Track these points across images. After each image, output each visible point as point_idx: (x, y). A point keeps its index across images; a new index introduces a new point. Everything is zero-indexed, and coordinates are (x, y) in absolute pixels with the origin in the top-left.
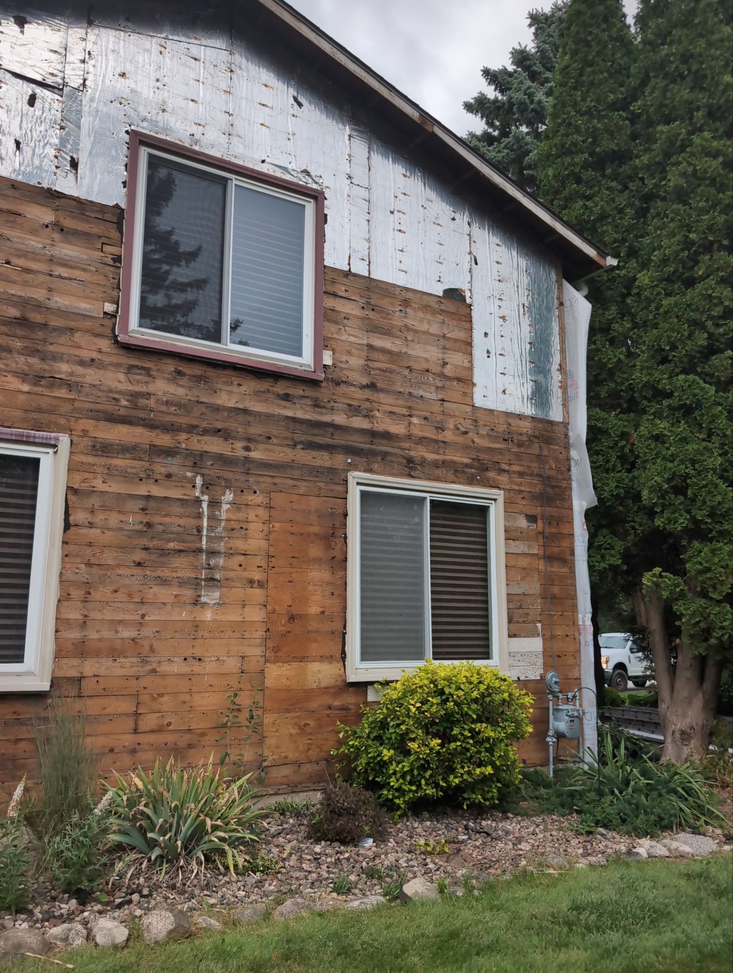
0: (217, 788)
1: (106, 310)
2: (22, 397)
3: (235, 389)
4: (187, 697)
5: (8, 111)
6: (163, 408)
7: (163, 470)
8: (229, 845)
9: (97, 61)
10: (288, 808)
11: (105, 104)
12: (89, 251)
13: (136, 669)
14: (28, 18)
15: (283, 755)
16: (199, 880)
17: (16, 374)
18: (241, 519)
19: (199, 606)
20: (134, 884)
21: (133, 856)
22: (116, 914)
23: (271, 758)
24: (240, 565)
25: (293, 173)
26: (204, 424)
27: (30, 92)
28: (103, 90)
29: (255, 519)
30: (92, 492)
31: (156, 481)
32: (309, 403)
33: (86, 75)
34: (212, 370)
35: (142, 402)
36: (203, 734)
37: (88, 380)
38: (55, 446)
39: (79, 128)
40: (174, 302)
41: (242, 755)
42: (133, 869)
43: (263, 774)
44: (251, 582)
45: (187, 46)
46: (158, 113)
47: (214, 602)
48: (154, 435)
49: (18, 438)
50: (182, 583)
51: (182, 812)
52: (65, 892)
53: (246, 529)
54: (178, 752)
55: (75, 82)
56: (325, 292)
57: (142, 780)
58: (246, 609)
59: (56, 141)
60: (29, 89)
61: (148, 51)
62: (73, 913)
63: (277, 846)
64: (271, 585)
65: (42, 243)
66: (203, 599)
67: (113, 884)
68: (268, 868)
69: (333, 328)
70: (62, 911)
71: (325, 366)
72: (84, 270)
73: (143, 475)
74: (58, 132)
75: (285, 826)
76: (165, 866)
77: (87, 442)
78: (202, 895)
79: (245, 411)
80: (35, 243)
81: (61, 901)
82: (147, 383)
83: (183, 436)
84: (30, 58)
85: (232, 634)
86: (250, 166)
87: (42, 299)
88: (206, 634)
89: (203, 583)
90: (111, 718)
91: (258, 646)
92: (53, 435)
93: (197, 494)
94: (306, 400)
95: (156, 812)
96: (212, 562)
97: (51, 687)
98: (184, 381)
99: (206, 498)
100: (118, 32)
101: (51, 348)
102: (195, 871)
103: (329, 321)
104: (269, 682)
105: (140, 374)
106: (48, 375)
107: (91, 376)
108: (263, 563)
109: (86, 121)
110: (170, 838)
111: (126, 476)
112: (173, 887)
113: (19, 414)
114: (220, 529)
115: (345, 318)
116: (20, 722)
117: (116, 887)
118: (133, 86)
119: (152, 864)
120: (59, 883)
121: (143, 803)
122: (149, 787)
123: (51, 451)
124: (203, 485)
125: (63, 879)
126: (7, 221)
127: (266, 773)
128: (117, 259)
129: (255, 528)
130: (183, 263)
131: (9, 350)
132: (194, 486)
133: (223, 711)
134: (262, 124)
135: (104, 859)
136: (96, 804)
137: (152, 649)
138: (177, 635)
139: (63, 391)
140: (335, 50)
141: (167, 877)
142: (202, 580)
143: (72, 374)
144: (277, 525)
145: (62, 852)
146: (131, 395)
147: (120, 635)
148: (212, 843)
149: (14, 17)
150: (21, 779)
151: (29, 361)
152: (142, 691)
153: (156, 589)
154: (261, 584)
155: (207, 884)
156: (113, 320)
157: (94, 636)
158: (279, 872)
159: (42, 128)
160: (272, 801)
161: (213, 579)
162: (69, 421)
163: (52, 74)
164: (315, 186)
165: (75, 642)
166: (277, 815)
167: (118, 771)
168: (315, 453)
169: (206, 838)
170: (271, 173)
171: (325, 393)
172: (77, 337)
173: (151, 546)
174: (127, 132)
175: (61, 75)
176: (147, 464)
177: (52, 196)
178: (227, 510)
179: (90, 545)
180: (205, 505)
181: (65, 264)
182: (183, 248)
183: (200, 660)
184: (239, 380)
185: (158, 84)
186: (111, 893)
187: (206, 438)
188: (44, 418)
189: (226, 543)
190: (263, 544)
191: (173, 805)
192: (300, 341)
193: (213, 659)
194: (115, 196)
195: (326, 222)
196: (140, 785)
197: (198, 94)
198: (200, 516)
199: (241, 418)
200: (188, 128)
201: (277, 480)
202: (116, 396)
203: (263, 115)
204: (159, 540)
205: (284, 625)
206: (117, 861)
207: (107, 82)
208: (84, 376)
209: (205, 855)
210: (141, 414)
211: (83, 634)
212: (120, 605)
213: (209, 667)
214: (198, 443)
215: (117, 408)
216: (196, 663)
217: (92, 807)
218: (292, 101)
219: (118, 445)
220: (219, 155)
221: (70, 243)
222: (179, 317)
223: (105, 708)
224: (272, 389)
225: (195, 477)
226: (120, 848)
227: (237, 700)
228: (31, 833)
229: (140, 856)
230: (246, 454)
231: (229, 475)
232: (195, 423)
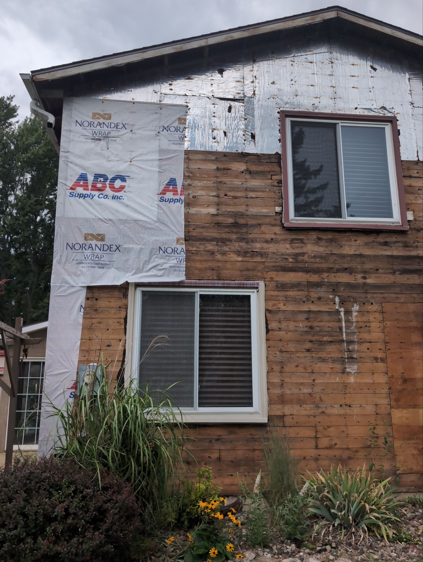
0: (370, 485)
1: (276, 211)
2: (239, 264)
3: (353, 243)
4: (344, 428)
5: (219, 118)
6: (312, 260)
7: (316, 296)
8: (382, 522)
9: (259, 80)
10: (417, 502)
11: (266, 101)
12: (265, 181)
13: (313, 411)
14: (224, 69)
15: (410, 467)
16: (366, 543)
17: (234, 252)
18: (365, 320)
19: (345, 374)
20: (326, 539)
21: (324, 522)
22: (319, 556)
23: (402, 469)
24: (368, 349)
25: (375, 110)
26: (337, 266)
27: (229, 105)
28: (264, 94)
29: (374, 320)
30: (278, 311)
31: (313, 302)
32: (401, 245)
33: (255, 89)
34: (339, 234)
35: (300, 258)
36: (357, 451)
37: (271, 250)
38: (257, 288)
39: (254, 117)
40: (310, 200)
41: (383, 466)
42: (324, 530)
43: (398, 479)
44: (376, 359)
45: (305, 57)
46: (294, 98)
47: (354, 371)
48: (308, 276)
49: (239, 286)
50: (334, 361)
51: (350, 498)
52: (288, 539)
53: (369, 327)
54: (344, 461)
55: (249, 94)
56: (404, 176)
57: (324, 477)
58: (375, 375)
59: (243, 127)
60: (227, 104)
61: (285, 66)
62: (294, 552)
63: (413, 526)
64: (389, 360)
65: (241, 182)
66: (348, 370)
67: (314, 538)
68: (410, 540)
69: (411, 197)
70: (288, 550)
71: (409, 221)
72: (263, 191)
73: (305, 299)
74: (244, 122)
75: (417, 513)
76: (343, 531)
77: (273, 284)
78: (368, 551)
79: (361, 256)
80: (237, 182)
81: (287, 544)
82: (302, 247)
83: (325, 275)
84: (227, 88)
85: (368, 391)
86: (349, 113)
87: (243, 211)
88: (352, 391)
89: (346, 360)
90: (302, 439)
91: (385, 398)
92: (255, 282)
93: (337, 308)
94: (399, 243)
95: (334, 497)
96: (351, 348)
97: (268, 420)
98: (323, 243)
99: (342, 309)
100: (269, 61)
101: (251, 236)
102: (362, 536)
103: (408, 193)
104: (395, 421)
105: (298, 243)
106: (250, 251)
107: (272, 248)
108: (383, 347)
109: (257, 113)
110: (345, 514)
111: (296, 301)
112: (350, 545)
113: (238, 273)
114: (353, 328)
115: (419, 190)
116: (254, 440)
117: (316, 540)
118: (279, 87)
119: (335, 529)
120: (284, 533)
121: (327, 491)
122: (329, 481)
123: (255, 290)
124: (340, 302)
125: (286, 531)
126: (224, 174)
127: (400, 478)
128: (280, 182)
129: (375, 325)
130: (313, 177)
131: (230, 240)
132: (335, 303)
133: (368, 438)
134: (353, 87)
135: (308, 522)
136: (300, 489)
137: (321, 400)
138: (335, 392)
139: (259, 258)
140: (394, 31)
141: (345, 537)
142: (345, 358)
143: (262, 248)
144: (388, 323)
145: (284, 515)
146: (294, 255)
147: (302, 392)
148: (371, 520)
149: (218, 70)
150: (258, 472)
151: (240, 244)
152: (318, 424)
153: (319, 364)
154: (383, 360)
155: (371, 546)
156: (281, 215)
157: (288, 392)
158: (417, 544)
159: (236, 122)
160: (406, 497)
161: (353, 358)
162: (263, 274)
163: (238, 93)
164: (390, 115)
165: (278, 395)
166: (410, 506)
167: (309, 470)
168: (408, 276)
169: (367, 516)
170: (362, 114)
171: (410, 238)
172: (263, 228)
173: (314, 339)
174: (278, 112)
175: (242, 92)
176: (306, 293)
177: (243, 156)
178: (356, 316)
179: (280, 340)
180: (342, 314)
181: (253, 190)
182: (312, 169)
183: (350, 406)
184: (355, 238)
185: (292, 82)
186: (314, 543)
187: (338, 274)
188: (250, 273)
189: (357, 336)
190: (381, 335)
191: (344, 494)
192: (390, 209)
193: (358, 405)
194: (274, 148)
195: (399, 134)
196: (323, 480)
197: (315, 81)
198: (340, 321)
199: (358, 260)
200: (311, 101)
201: (385, 295)
202: (286, 257)
203: (353, 82)
204: (318, 336)
205: (401, 385)
206: (314, 524)
207: (266, 89)
208: (268, 248)
209: (367, 527)
210: (301, 265)
211: (282, 391)
212: (301, 374)
213: (356, 410)
214: (335, 278)
215: (287, 263)
216: (348, 408)
217: (298, 491)
218: (370, 69)
219: (290, 284)
220: (330, 112)
221: (255, 178)
222: (313, 208)
223: (298, 434)
224: (376, 240)
225: (335, 297)
226: (315, 516)
227: (375, 431)
228: (266, 502)
229: (328, 523)
230: (364, 281)
231: (355, 295)
232: (331, 266)
